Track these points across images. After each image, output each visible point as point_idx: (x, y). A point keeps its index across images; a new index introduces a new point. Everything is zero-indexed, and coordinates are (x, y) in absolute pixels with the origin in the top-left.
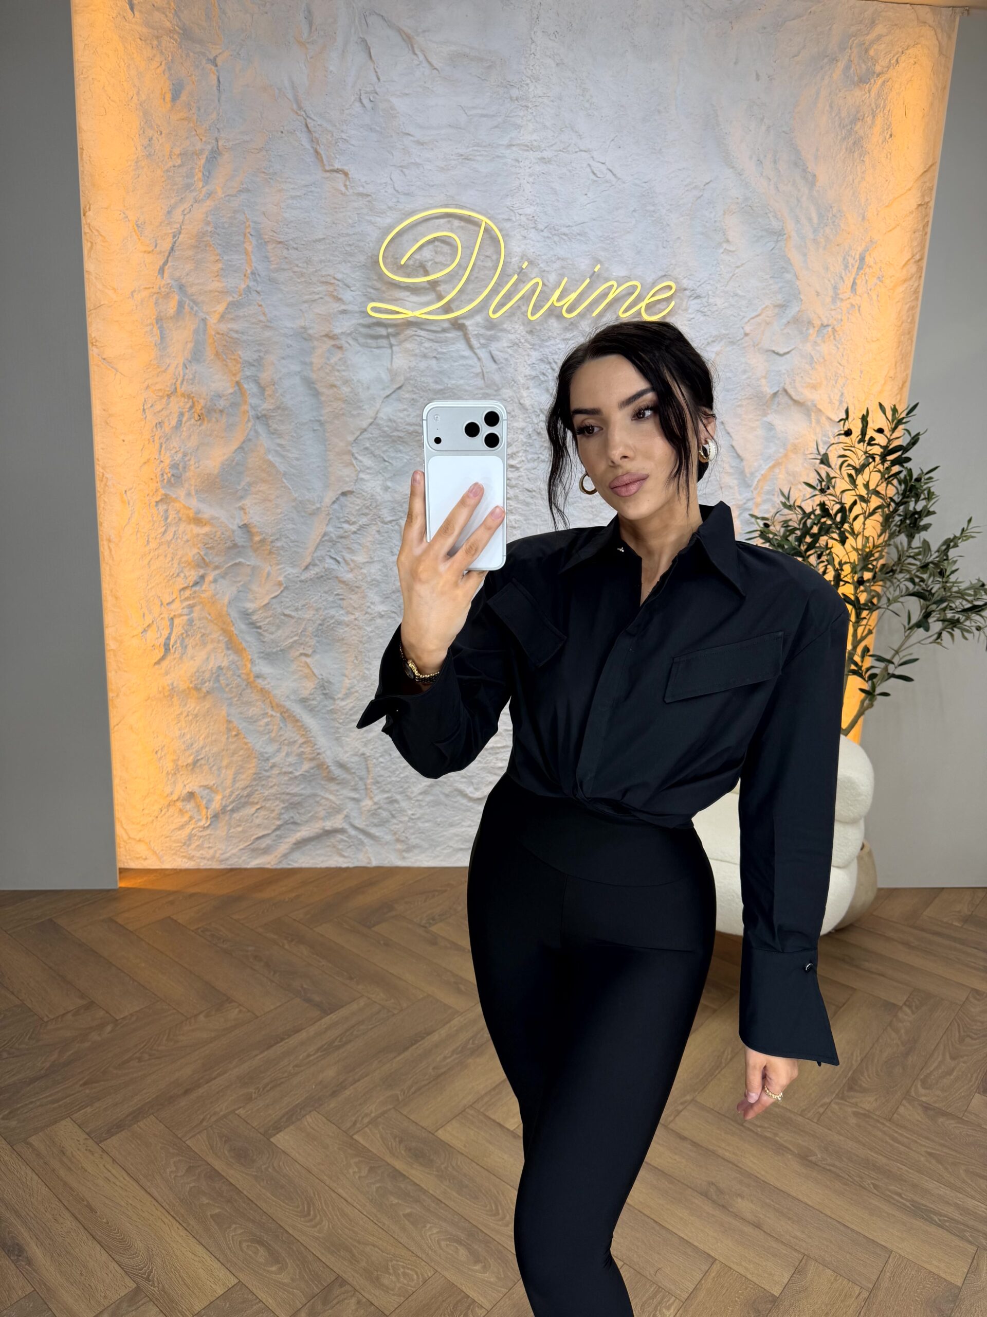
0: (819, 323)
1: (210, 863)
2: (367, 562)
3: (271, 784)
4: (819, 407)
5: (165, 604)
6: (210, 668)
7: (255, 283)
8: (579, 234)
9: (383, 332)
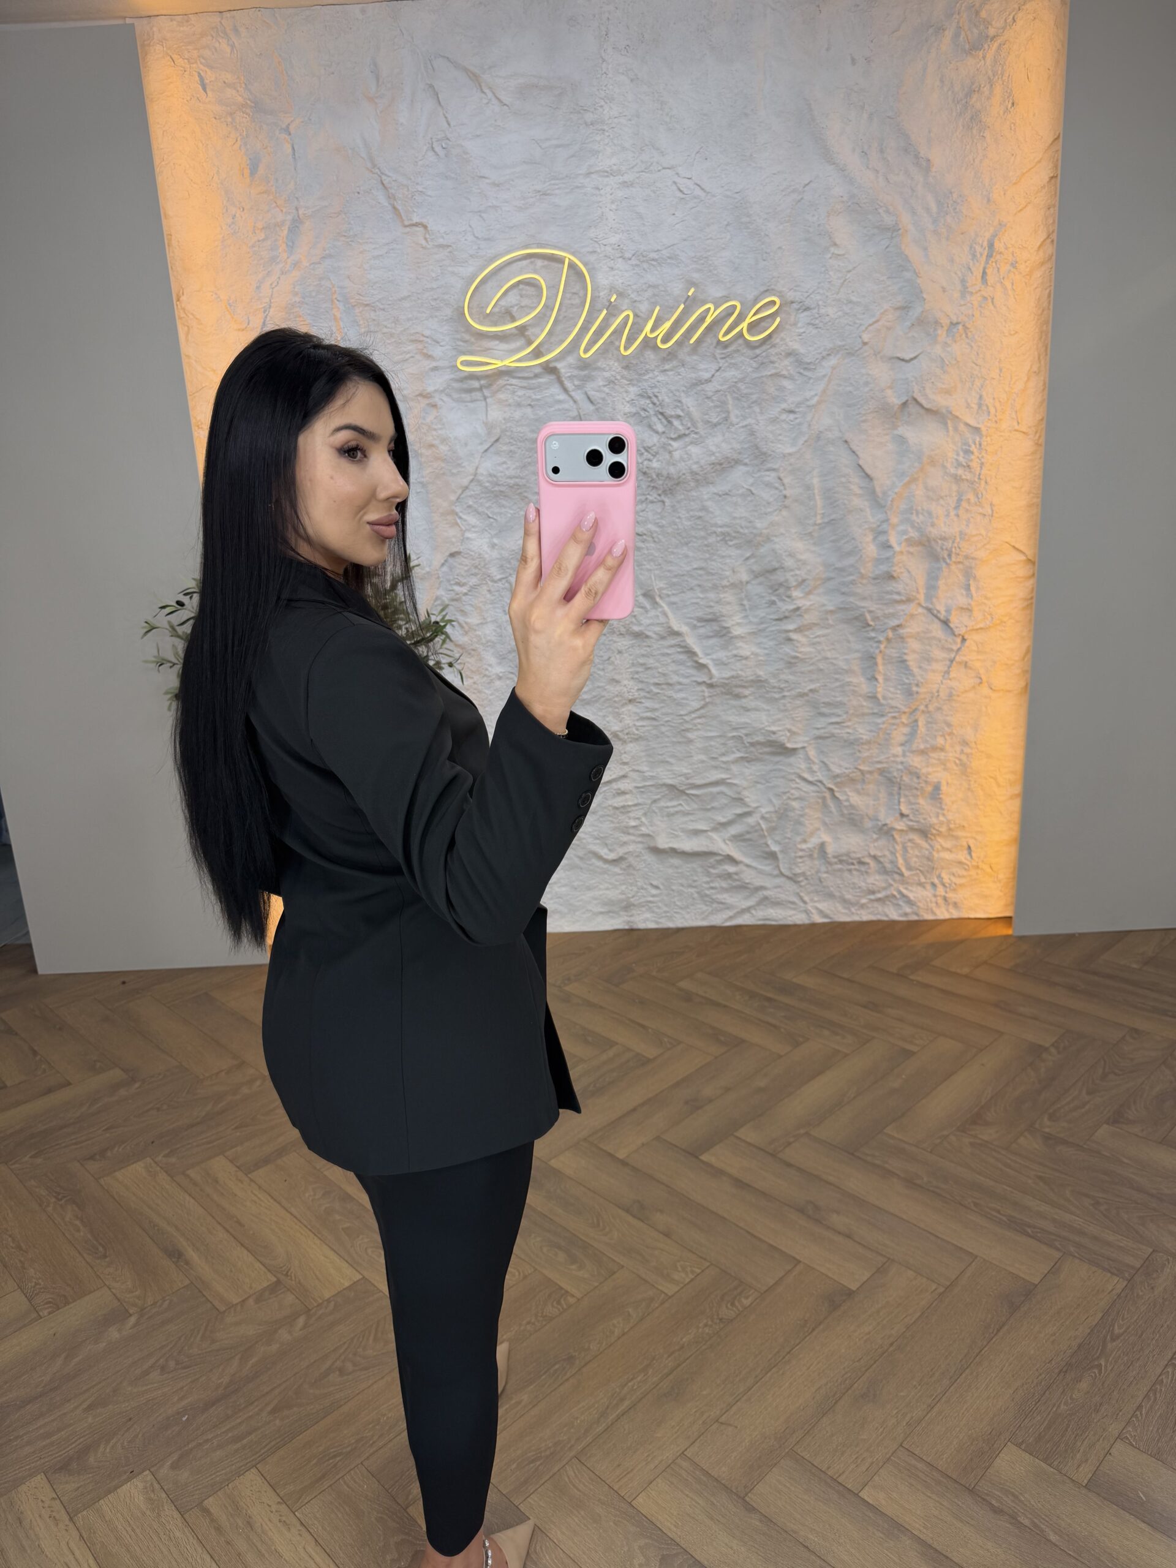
0: (948, 322)
2: (482, 624)
4: (957, 414)
8: (669, 258)
9: (476, 384)
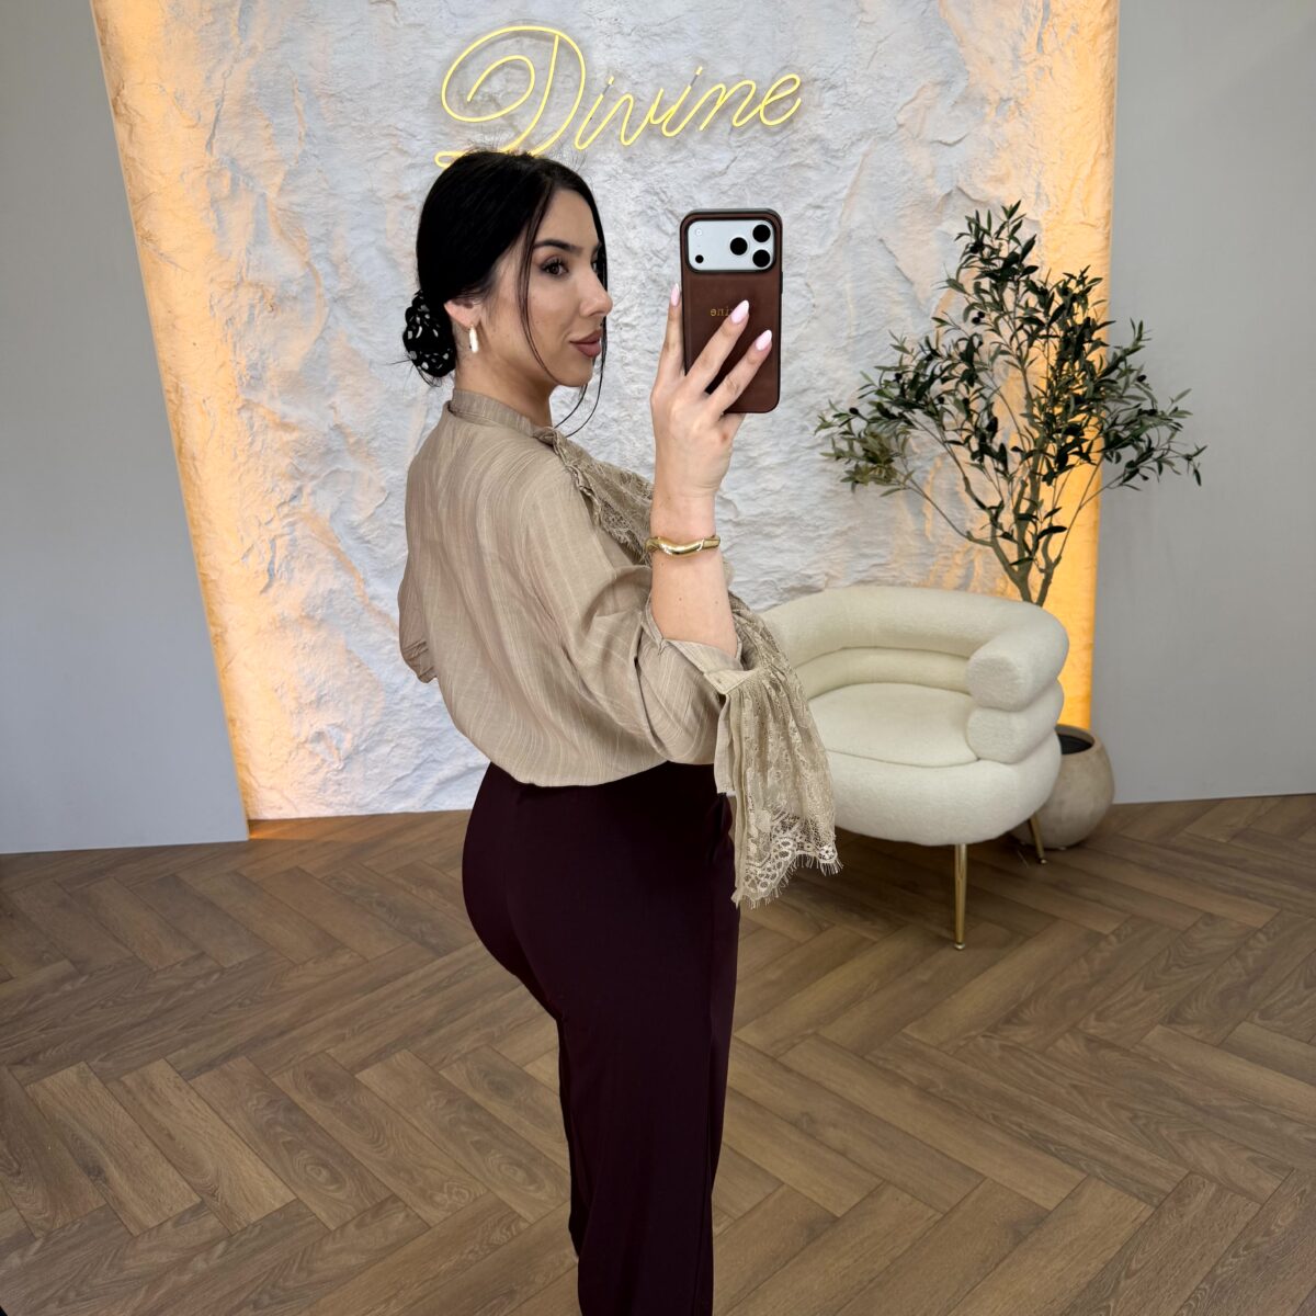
0: (997, 97)
1: (349, 809)
3: (404, 719)
5: (263, 522)
6: (320, 591)
7: (311, 146)
